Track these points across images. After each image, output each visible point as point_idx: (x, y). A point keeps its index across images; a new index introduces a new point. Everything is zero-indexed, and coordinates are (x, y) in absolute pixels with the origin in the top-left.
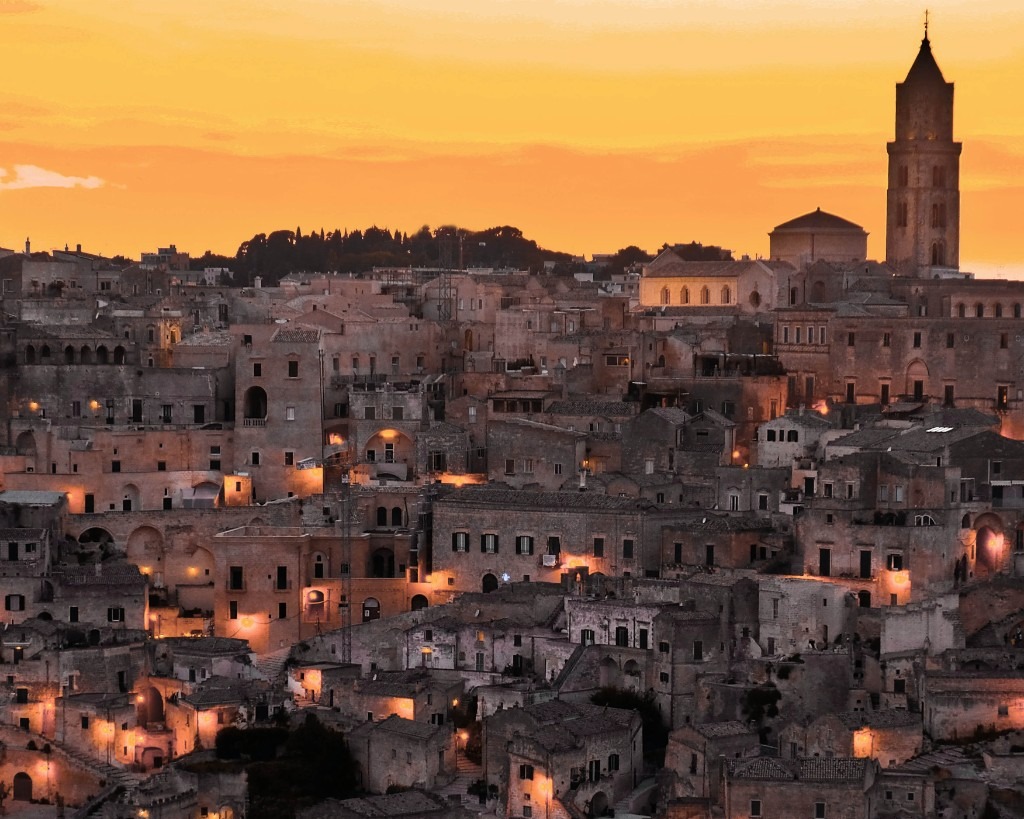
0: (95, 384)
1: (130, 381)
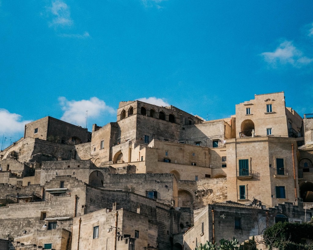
0: (158, 129)
1: (178, 133)
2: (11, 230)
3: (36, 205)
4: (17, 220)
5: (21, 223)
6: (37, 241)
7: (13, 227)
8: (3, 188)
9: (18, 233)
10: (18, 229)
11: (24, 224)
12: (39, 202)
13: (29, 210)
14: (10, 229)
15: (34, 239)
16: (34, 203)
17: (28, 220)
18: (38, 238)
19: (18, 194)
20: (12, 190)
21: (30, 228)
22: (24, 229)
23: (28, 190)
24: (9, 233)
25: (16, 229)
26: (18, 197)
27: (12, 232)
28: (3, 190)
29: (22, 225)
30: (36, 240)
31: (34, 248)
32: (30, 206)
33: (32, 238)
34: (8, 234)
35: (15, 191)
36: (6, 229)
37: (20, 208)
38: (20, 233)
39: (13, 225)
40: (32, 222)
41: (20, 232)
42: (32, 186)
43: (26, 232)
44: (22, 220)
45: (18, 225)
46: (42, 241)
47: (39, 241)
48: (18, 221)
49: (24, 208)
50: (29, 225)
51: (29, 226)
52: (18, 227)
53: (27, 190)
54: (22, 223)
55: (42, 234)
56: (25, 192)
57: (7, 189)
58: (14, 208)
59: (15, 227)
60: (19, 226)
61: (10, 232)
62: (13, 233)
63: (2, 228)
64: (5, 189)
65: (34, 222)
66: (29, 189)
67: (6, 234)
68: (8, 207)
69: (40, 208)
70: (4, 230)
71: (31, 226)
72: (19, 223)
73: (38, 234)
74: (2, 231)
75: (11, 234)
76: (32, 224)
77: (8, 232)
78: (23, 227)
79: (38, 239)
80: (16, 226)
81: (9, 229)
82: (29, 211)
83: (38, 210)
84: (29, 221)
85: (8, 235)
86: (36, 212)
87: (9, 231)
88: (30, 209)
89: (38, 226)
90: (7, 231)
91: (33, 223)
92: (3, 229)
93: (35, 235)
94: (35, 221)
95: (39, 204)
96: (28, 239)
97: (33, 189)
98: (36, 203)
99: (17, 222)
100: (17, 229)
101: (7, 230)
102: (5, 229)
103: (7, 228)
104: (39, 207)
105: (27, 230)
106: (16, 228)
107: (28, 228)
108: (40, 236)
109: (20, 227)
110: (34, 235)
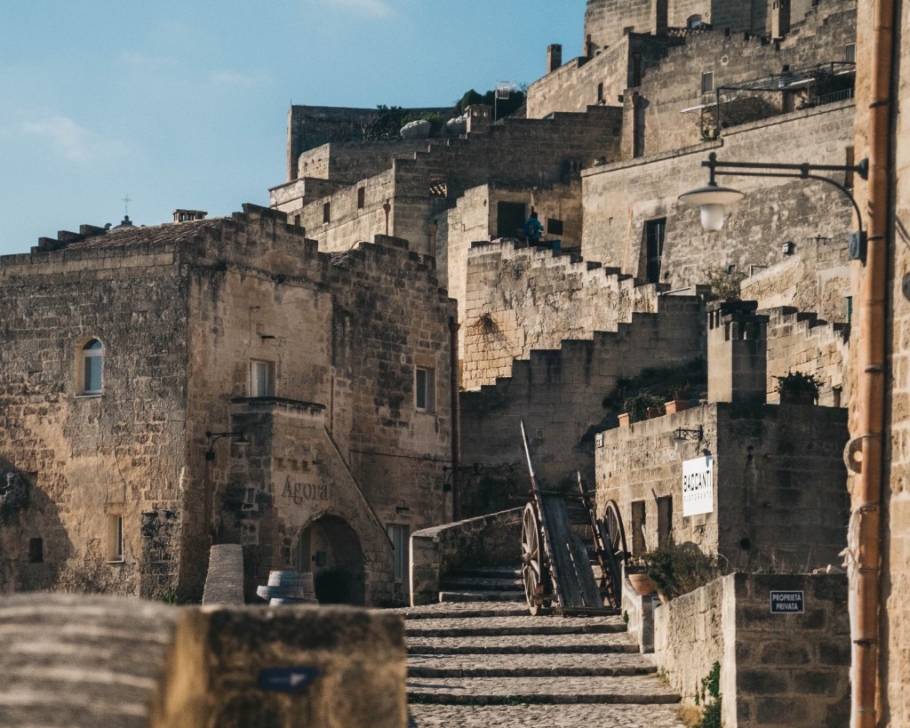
2: (740, 246)
3: (826, 120)
4: (759, 196)
5: (772, 208)
6: (820, 289)
7: (744, 231)
8: (724, 51)
9: (766, 255)
10: (763, 239)
11: (786, 213)
12: (837, 105)
13: (798, 146)
14: (734, 242)
15: (805, 278)
16: (817, 109)
17: (798, 191)
18: (822, 272)
19: (786, 68)
20: (763, 56)
21: (806, 229)
22: (785, 233)
23: (827, 44)
24: (731, 256)
25: (756, 238)
26: (786, 85)
27: (742, 252)
28: (725, 60)
29: (775, 218)
30: (814, 282)
31: (785, 321)
32: (802, 128)
33: (798, 277)
34: (730, 261)
35: (775, 57)
36: (719, 243)
37: (767, 140)
38: (771, 254)
39: (743, 221)
40: (813, 199)
41: (770, 250)
42: (842, 23)
43: (791, 246)
44: (776, 196)
45: (763, 218)
46: (836, 287)
47: (826, 286)
48: (762, 201)
49: (781, 138)
50: (804, 213)
51: (805, 221)
52: (764, 229)
53: (822, 42)
54: (776, 208)
55: (836, 255)
56: (814, 55)
57: (740, 54)
58: (742, 143)
59: (754, 228)
60: (766, 225)
61: (736, 255)
62: (747, 254)
63: (706, 238)
64: (732, 53)
65: (821, 199)
66: (830, 39)
67: (723, 264)
68: (722, 141)
69: (841, 134)
70: (713, 248)
71: (811, 219)
72: (767, 211)
73: (819, 256)
74: (708, 252)
75: (738, 262)
76: (814, 208)
77: (728, 256)
78: (779, 228)
79: (820, 277)
80: (757, 223)
81: (730, 240)
82: (801, 149)
83: (833, 143)
84: (803, 195)
85: (731, 267)
86: (825, 153)
87: (730, 251)
88: (803, 141)
89: (837, 216)
90: (726, 251)
91: (818, 205)
92: (709, 241)
93: (808, 263)
94: (824, 196)
95: (838, 113)
96: (785, 281)
97: (844, 36)
98: (824, 108)
99: (757, 209)
100: (760, 236)
101: (724, 247)
102: (716, 240)
103: (725, 238)
104: (838, 128)
105: (795, 240)
106: (756, 234)
107: (799, 229)
108: (829, 265)
109: (770, 227)
110: (804, 261)
